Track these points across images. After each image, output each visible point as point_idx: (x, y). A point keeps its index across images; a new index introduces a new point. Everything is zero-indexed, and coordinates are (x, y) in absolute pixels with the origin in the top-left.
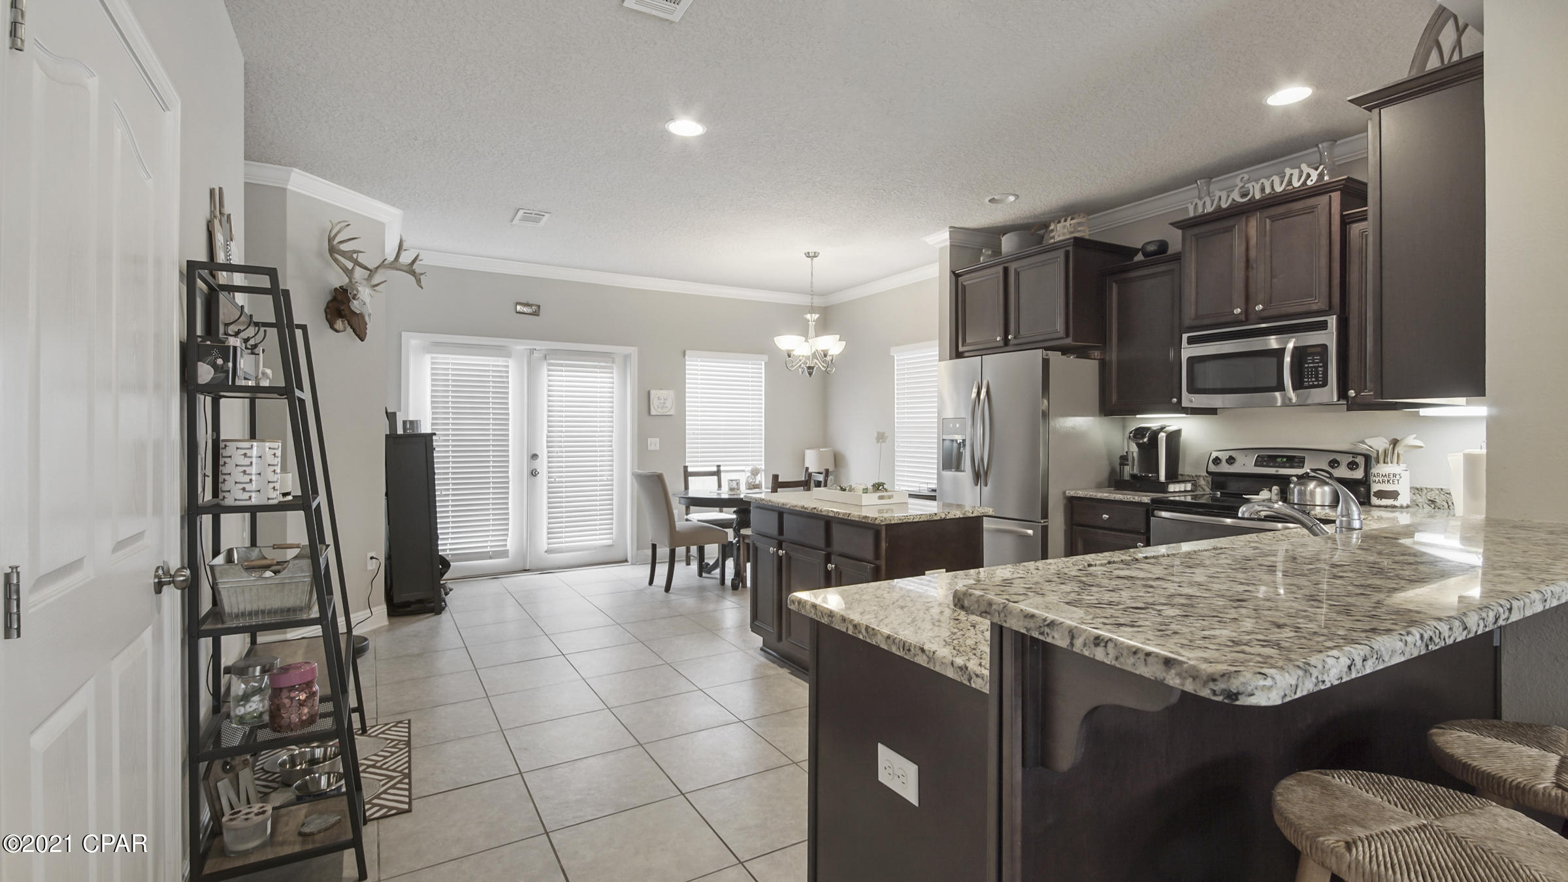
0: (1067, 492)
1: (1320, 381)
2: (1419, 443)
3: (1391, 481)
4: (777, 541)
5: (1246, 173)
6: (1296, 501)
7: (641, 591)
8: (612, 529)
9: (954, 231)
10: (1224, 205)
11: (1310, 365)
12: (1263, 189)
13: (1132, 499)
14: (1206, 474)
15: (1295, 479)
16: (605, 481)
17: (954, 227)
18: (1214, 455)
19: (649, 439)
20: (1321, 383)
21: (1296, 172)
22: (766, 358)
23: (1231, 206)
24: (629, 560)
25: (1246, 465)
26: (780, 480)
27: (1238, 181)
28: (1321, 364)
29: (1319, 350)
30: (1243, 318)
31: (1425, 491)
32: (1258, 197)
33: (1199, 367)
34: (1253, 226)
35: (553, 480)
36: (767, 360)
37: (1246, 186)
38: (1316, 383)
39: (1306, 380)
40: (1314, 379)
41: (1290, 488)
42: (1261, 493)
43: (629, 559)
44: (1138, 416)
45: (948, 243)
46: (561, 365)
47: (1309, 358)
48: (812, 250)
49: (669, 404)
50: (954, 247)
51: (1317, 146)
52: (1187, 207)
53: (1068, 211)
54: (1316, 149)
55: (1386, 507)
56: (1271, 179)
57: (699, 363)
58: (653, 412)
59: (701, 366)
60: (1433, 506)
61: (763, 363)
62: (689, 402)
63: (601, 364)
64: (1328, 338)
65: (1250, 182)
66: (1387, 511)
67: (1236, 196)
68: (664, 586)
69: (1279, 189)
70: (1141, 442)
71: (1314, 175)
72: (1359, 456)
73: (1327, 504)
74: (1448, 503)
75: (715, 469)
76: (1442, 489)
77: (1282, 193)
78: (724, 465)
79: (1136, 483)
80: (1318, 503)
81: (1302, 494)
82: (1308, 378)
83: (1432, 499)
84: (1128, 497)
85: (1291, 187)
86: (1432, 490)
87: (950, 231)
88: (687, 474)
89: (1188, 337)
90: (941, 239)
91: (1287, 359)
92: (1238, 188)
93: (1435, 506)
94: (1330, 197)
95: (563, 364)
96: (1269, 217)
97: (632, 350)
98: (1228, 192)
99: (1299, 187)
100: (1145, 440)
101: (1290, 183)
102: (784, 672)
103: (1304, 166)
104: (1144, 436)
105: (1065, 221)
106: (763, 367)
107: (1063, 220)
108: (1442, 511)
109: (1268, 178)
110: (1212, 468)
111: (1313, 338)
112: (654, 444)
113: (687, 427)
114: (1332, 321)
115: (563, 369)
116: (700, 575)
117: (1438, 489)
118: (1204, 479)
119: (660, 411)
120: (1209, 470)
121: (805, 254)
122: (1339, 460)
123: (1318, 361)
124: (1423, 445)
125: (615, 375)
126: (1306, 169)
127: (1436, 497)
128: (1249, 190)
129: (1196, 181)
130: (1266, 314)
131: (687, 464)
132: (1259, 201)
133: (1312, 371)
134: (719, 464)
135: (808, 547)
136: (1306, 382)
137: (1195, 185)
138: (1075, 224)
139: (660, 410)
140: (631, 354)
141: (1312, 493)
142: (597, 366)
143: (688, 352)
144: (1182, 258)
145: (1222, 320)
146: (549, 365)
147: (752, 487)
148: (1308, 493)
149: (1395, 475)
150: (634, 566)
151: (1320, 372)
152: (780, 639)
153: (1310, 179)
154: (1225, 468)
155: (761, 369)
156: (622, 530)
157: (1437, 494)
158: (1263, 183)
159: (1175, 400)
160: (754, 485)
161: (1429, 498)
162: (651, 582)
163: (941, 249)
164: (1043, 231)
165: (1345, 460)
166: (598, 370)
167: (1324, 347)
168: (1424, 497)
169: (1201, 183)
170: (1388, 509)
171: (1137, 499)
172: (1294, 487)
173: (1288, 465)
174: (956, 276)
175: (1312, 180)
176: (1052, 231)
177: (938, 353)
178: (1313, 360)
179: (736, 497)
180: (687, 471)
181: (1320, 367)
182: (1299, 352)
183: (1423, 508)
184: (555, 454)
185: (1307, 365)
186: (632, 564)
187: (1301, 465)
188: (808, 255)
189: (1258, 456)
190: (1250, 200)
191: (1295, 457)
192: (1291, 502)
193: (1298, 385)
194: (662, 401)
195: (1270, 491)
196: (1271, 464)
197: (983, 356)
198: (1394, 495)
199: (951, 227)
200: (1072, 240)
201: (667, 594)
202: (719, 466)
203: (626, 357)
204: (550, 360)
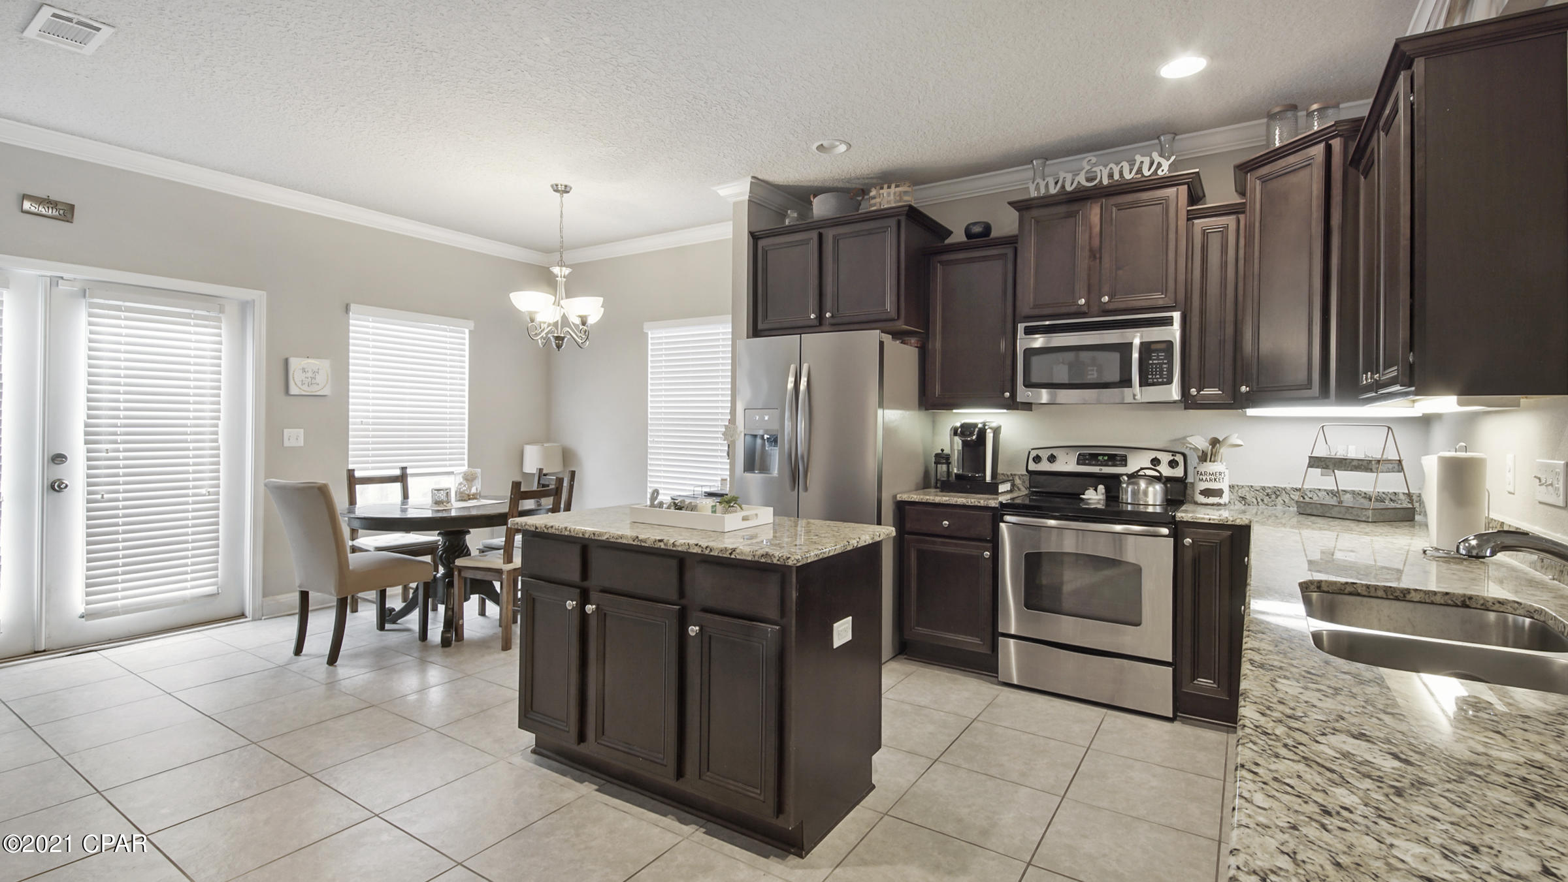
0: (898, 496)
1: (1165, 378)
2: (1239, 442)
3: (1217, 480)
4: (578, 591)
5: (1094, 156)
6: (1129, 501)
7: (283, 668)
8: (216, 569)
9: (758, 184)
10: (1069, 188)
11: (1154, 362)
12: (1111, 176)
13: (976, 504)
14: (1025, 473)
15: (1126, 478)
16: (205, 495)
17: (758, 179)
18: (1034, 453)
19: (285, 430)
20: (1165, 380)
21: (1147, 160)
22: (471, 324)
23: (1077, 190)
24: (247, 614)
25: (1067, 464)
26: (522, 490)
27: (1085, 164)
28: (1165, 361)
29: (1163, 346)
30: (1085, 309)
31: (1237, 489)
32: (1105, 182)
33: (1035, 360)
34: (1094, 213)
35: (99, 497)
36: (472, 328)
37: (1094, 169)
38: (1160, 380)
39: (1150, 377)
40: (1158, 376)
41: (1122, 488)
42: (1087, 492)
43: (249, 610)
44: (954, 411)
45: (746, 197)
46: (118, 308)
47: (1153, 354)
48: (562, 181)
49: (321, 378)
50: (755, 204)
51: (1158, 138)
52: (1028, 188)
53: (887, 178)
54: (1157, 141)
55: (1213, 505)
56: (1120, 166)
57: (371, 324)
58: (294, 390)
59: (373, 328)
60: (1243, 502)
61: (467, 331)
62: (355, 378)
63: (196, 312)
64: (1174, 332)
65: (1098, 166)
66: (1214, 509)
67: (1082, 179)
68: (328, 652)
69: (1128, 176)
70: (969, 439)
71: (1166, 165)
72: (1177, 455)
73: (1158, 503)
74: (1257, 500)
75: (397, 472)
76: (1252, 486)
77: (1131, 181)
78: (412, 467)
79: (962, 483)
80: (1151, 502)
81: (1135, 493)
82: (1152, 375)
83: (1243, 496)
84: (973, 500)
85: (1140, 176)
86: (1243, 487)
87: (751, 182)
88: (353, 481)
89: (1026, 327)
90: (737, 191)
91: (1135, 355)
92: (1085, 171)
93: (1245, 502)
94: (1178, 189)
95: (121, 306)
96: (1115, 205)
97: (258, 296)
98: (1074, 175)
99: (1150, 176)
100: (974, 437)
101: (1140, 171)
102: (587, 789)
103: (1155, 155)
104: (972, 434)
105: (889, 187)
106: (467, 336)
107: (886, 186)
108: (1251, 507)
109: (1117, 164)
110: (1033, 467)
111: (1155, 334)
112: (294, 437)
113: (350, 414)
114: (1177, 315)
115: (122, 314)
116: (381, 627)
117: (1248, 486)
118: (1020, 478)
119: (306, 390)
120: (1030, 468)
121: (552, 186)
122: (1160, 458)
123: (1162, 357)
124: (1242, 444)
125: (223, 332)
126: (1157, 158)
127: (1247, 494)
128: (1097, 176)
129: (1032, 161)
130: (1111, 306)
131: (351, 467)
132: (1106, 187)
133: (1156, 368)
134: (404, 465)
135: (639, 598)
136: (1150, 379)
137: (1031, 166)
138: (900, 192)
139: (305, 387)
140: (254, 301)
141: (1146, 493)
142: (190, 314)
143: (353, 307)
144: (1019, 241)
145: (1064, 310)
146: (92, 305)
147: (466, 498)
148: (1141, 491)
149: (1220, 474)
150: (258, 623)
151: (1165, 369)
152: (582, 738)
153: (1160, 170)
154: (1045, 466)
155: (464, 339)
156: (235, 573)
157: (1247, 491)
158: (1111, 168)
159: (1007, 394)
160: (469, 495)
161: (1240, 495)
162: (298, 650)
163: (736, 204)
164: (860, 198)
165: (1165, 458)
166: (192, 322)
167: (1170, 344)
168: (1235, 494)
169: (1037, 164)
170: (1214, 507)
171: (982, 503)
172: (1127, 487)
173: (1110, 463)
174: (755, 237)
175: (1163, 171)
176: (874, 198)
177: (730, 330)
178: (1158, 356)
179: (445, 515)
180: (353, 476)
181: (1165, 364)
182: (1146, 348)
183: (1235, 505)
184: (104, 454)
185: (1151, 362)
186: (254, 620)
187: (1123, 463)
188: (556, 189)
189: (1079, 455)
190: (1095, 185)
191: (1116, 455)
192: (1124, 501)
193: (1144, 383)
194: (310, 374)
195: (1096, 490)
196: (1094, 462)
197: (802, 335)
198: (1218, 493)
199: (753, 177)
200: (907, 208)
201: (331, 667)
202: (404, 469)
203: (245, 307)
204: (93, 297)
